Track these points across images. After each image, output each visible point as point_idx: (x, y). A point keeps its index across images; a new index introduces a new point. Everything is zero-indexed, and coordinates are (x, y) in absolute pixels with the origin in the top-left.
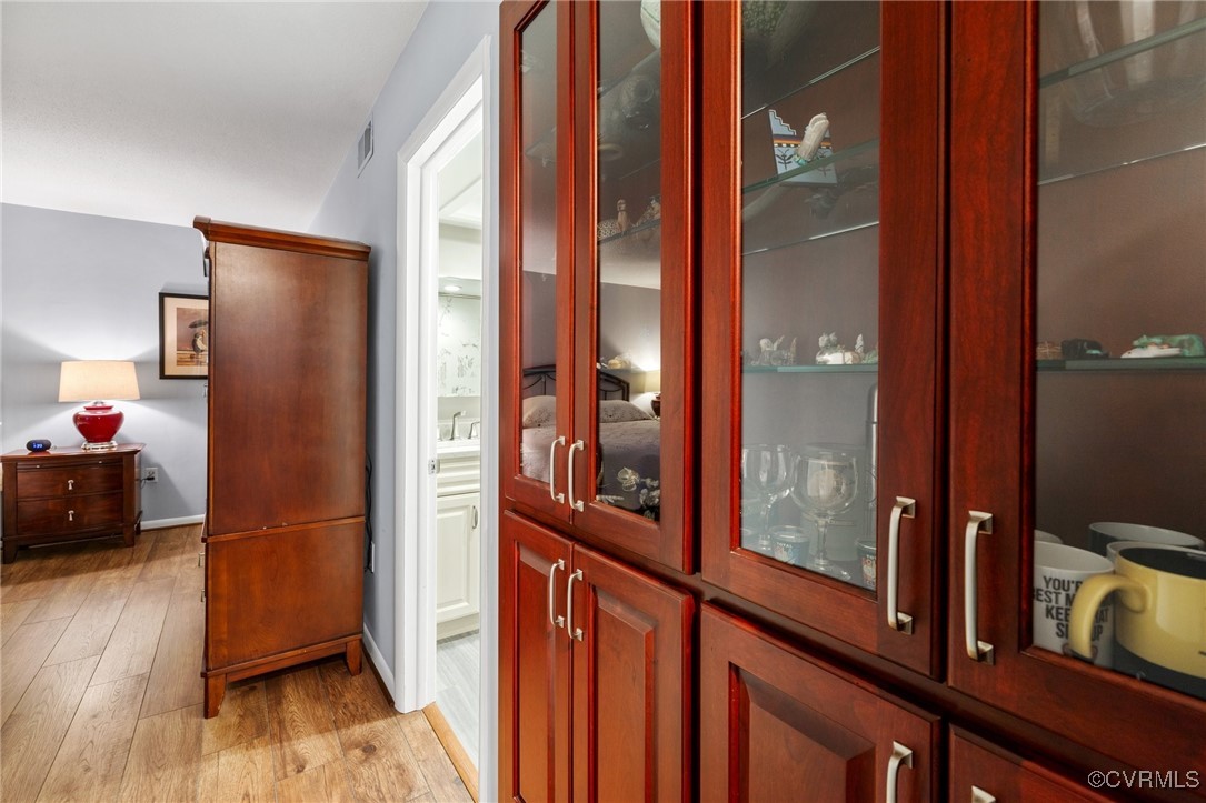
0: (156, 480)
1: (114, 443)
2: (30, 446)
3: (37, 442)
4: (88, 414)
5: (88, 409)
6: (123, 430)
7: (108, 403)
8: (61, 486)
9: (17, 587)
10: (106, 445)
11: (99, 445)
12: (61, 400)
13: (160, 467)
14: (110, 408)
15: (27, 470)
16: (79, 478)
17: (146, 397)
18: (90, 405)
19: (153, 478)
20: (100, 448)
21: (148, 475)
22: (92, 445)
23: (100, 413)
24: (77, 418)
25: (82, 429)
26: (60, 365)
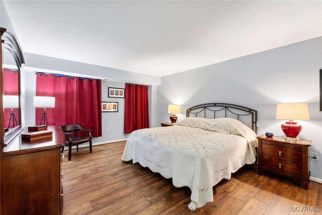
0: (318, 159)
1: (298, 138)
2: (267, 134)
3: (269, 134)
4: (287, 125)
5: (287, 123)
6: (301, 134)
7: (295, 121)
8: (276, 153)
9: (261, 190)
10: (294, 139)
11: (291, 139)
12: (276, 119)
13: (319, 153)
14: (295, 123)
15: (266, 144)
16: (284, 151)
17: (313, 119)
18: (288, 121)
19: (316, 158)
20: (291, 140)
21: (313, 156)
22: (288, 138)
23: (291, 125)
24: (283, 126)
25: (285, 131)
26: (277, 105)
